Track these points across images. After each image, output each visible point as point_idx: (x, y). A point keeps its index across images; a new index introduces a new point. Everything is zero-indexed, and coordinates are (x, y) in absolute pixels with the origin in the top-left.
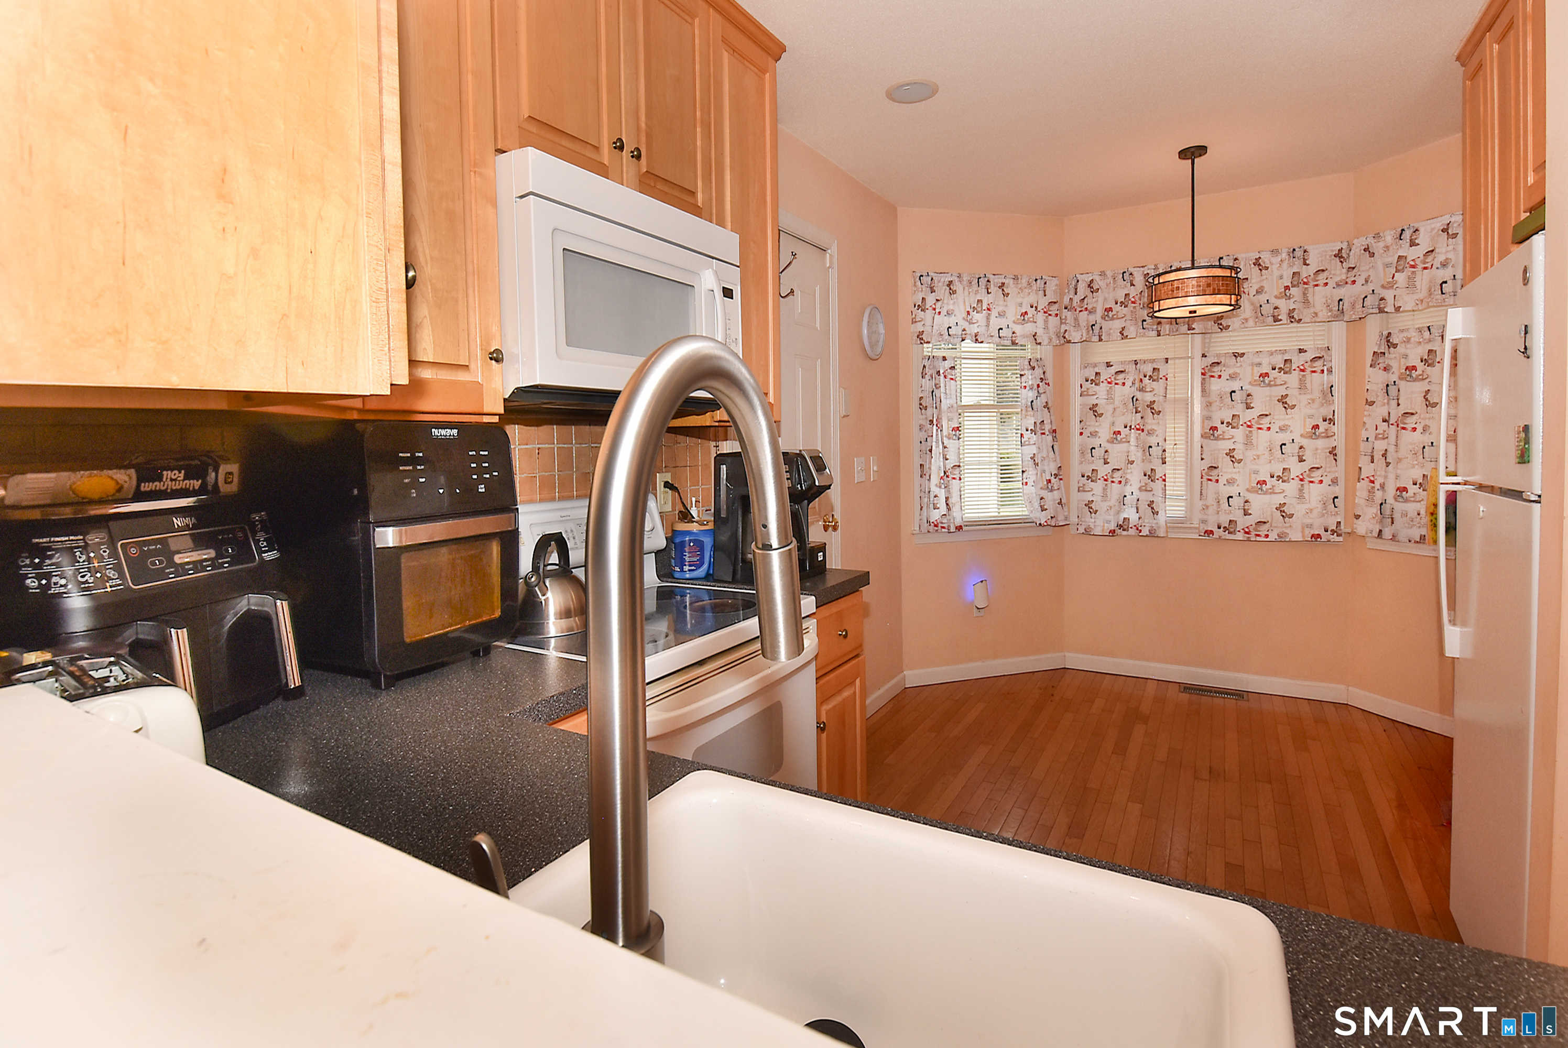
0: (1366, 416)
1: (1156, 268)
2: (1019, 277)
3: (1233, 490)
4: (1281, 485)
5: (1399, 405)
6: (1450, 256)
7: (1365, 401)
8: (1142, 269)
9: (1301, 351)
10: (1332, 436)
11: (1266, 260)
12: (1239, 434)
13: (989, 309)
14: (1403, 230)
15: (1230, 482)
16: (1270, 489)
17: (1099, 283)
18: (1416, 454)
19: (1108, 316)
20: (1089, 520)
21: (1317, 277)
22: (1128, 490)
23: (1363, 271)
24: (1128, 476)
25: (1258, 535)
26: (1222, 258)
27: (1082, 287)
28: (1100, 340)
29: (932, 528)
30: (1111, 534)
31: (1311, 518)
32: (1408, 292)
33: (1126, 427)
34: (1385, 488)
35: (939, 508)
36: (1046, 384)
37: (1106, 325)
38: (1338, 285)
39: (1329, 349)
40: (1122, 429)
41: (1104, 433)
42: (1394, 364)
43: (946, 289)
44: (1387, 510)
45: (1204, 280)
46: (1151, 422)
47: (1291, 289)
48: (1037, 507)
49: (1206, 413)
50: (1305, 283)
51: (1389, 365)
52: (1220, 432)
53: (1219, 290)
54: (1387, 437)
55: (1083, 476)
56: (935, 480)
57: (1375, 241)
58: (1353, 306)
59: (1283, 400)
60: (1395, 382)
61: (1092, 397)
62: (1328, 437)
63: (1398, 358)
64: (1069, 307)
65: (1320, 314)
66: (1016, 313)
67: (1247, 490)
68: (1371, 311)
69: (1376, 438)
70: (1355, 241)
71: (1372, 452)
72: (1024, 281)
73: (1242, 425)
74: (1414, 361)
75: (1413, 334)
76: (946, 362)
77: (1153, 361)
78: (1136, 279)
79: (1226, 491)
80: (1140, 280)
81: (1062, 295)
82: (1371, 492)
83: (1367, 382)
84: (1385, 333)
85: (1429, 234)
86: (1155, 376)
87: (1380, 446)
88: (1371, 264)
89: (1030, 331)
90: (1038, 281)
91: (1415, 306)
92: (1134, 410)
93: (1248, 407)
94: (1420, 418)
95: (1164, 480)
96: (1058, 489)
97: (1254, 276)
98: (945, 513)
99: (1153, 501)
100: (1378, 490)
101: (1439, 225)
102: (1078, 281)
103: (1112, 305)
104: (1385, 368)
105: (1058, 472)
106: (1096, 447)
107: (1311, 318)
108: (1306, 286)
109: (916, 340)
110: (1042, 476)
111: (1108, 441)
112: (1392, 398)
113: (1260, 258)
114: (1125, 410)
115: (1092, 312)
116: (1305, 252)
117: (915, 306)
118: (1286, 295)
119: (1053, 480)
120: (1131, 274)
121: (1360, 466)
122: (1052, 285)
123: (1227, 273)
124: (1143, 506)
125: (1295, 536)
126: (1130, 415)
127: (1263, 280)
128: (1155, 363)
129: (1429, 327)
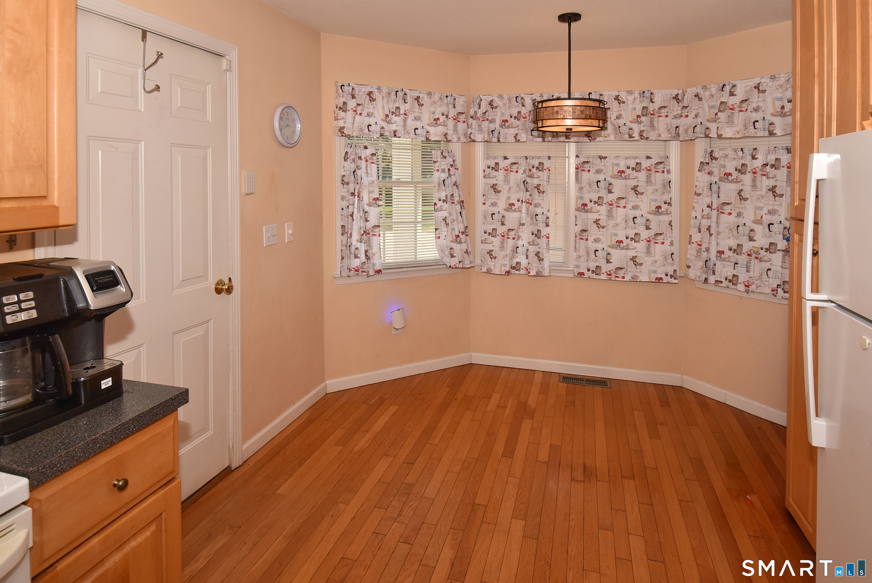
0: (695, 202)
1: (541, 96)
2: (433, 93)
3: (599, 246)
4: (633, 244)
5: (719, 197)
6: (760, 104)
7: (694, 193)
8: (531, 96)
9: (648, 158)
10: (670, 214)
11: (623, 97)
12: (603, 209)
13: (405, 114)
14: (724, 85)
15: (597, 241)
16: (626, 246)
17: (497, 102)
18: (731, 230)
19: (505, 125)
20: (491, 264)
21: (660, 111)
22: (520, 243)
23: (694, 109)
24: (520, 234)
25: (617, 277)
26: (591, 93)
27: (484, 105)
28: (499, 141)
29: (352, 273)
30: (507, 274)
31: (655, 267)
32: (728, 125)
33: (518, 201)
34: (710, 250)
35: (359, 257)
36: (455, 168)
37: (503, 131)
38: (675, 117)
39: (668, 158)
40: (515, 202)
41: (502, 204)
42: (716, 171)
43: (366, 97)
44: (711, 264)
45: (578, 108)
46: (537, 198)
47: (642, 117)
48: (448, 254)
49: (579, 195)
50: (651, 114)
51: (712, 171)
52: (589, 207)
53: (590, 116)
54: (711, 218)
55: (485, 233)
56: (356, 236)
57: (703, 90)
58: (686, 131)
59: (635, 189)
60: (716, 182)
61: (493, 179)
62: (668, 214)
63: (718, 167)
64: (474, 117)
65: (663, 135)
66: (429, 118)
67: (609, 246)
68: (699, 136)
69: (703, 217)
70: (688, 90)
71: (700, 226)
72: (436, 97)
73: (605, 204)
74: (730, 169)
75: (729, 152)
76: (367, 150)
77: (539, 158)
78: (526, 102)
79: (593, 246)
80: (529, 103)
81: (468, 108)
82: (699, 251)
83: (695, 181)
84: (709, 150)
85: (744, 89)
86: (540, 167)
87: (705, 223)
88: (700, 106)
89: (441, 132)
90: (449, 98)
91: (733, 135)
92: (525, 189)
93: (610, 192)
94: (734, 207)
95: (548, 238)
96: (465, 242)
97: (614, 107)
98: (365, 261)
99: (539, 252)
100: (704, 251)
101: (751, 83)
102: (481, 100)
103: (508, 118)
104: (709, 172)
105: (465, 231)
106: (496, 213)
107: (656, 137)
108: (652, 116)
109: (338, 133)
110: (452, 232)
111: (505, 210)
112: (714, 192)
113: (619, 95)
114: (518, 190)
115: (493, 121)
116: (651, 94)
117: (337, 108)
118: (638, 121)
119: (461, 236)
120: (522, 98)
121: (690, 234)
122: (460, 102)
123: (597, 104)
124: (532, 255)
125: (644, 278)
126: (522, 193)
127: (621, 110)
128: (540, 159)
129: (742, 149)
